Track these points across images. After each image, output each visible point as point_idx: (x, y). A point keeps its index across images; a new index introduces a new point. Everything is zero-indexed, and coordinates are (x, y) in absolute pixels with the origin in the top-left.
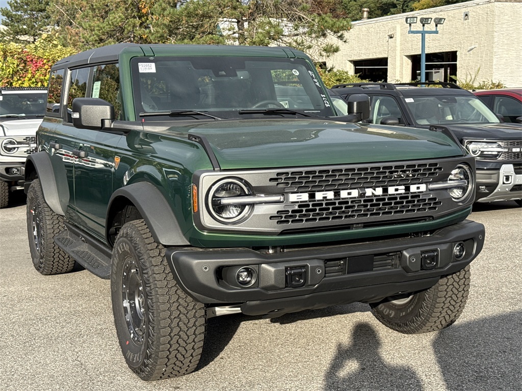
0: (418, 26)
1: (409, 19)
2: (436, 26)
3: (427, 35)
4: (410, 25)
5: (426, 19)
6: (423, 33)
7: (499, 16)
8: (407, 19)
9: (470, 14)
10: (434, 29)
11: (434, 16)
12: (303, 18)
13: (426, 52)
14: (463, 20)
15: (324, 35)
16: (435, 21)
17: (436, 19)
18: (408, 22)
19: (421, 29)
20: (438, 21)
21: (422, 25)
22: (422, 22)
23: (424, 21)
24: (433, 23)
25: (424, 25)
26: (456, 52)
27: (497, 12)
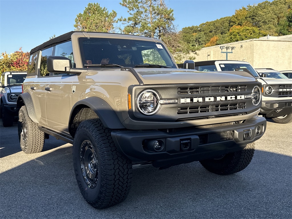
0: (225, 50)
2: (232, 50)
3: (228, 53)
4: (222, 49)
5: (228, 47)
7: (256, 46)
8: (220, 47)
9: (243, 46)
11: (231, 46)
12: (180, 46)
14: (240, 48)
15: (188, 53)
16: (231, 48)
17: (232, 47)
19: (226, 51)
20: (233, 48)
21: (226, 49)
23: (227, 48)
24: (231, 49)
27: (255, 45)
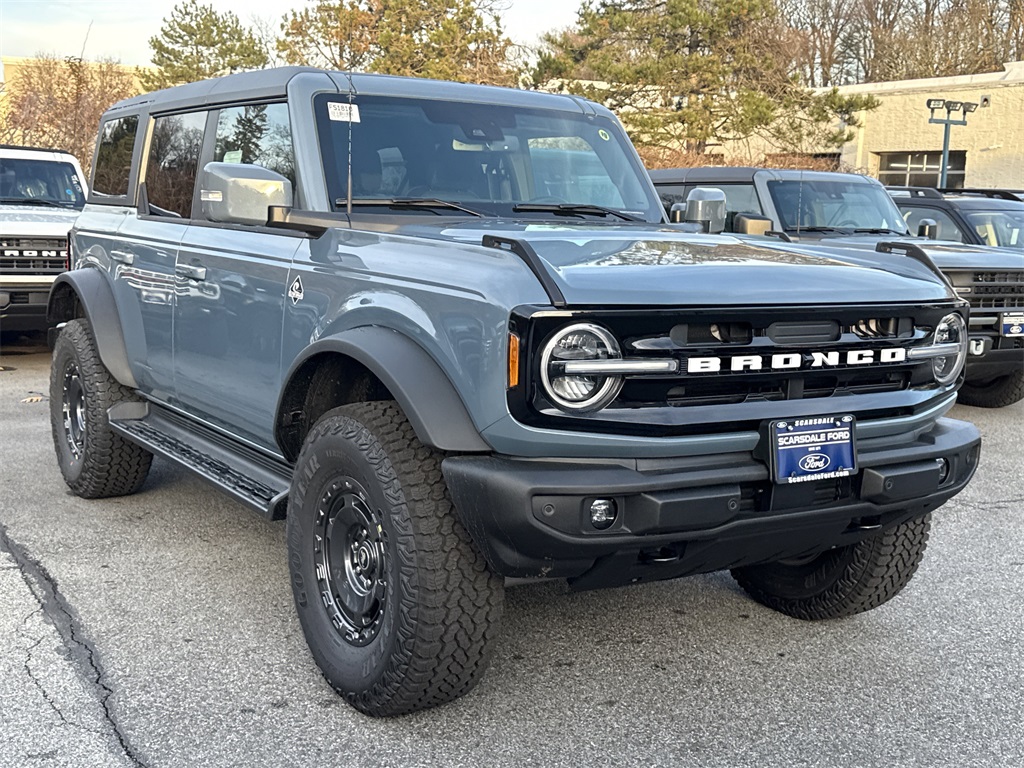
1: (933, 103)
6: (947, 124)
10: (961, 119)
13: (950, 149)
18: (932, 106)
22: (948, 107)
25: (949, 112)
26: (966, 151)
